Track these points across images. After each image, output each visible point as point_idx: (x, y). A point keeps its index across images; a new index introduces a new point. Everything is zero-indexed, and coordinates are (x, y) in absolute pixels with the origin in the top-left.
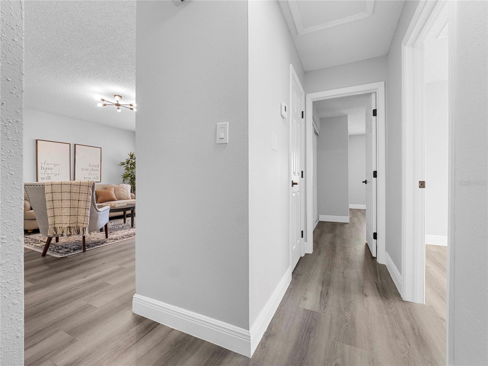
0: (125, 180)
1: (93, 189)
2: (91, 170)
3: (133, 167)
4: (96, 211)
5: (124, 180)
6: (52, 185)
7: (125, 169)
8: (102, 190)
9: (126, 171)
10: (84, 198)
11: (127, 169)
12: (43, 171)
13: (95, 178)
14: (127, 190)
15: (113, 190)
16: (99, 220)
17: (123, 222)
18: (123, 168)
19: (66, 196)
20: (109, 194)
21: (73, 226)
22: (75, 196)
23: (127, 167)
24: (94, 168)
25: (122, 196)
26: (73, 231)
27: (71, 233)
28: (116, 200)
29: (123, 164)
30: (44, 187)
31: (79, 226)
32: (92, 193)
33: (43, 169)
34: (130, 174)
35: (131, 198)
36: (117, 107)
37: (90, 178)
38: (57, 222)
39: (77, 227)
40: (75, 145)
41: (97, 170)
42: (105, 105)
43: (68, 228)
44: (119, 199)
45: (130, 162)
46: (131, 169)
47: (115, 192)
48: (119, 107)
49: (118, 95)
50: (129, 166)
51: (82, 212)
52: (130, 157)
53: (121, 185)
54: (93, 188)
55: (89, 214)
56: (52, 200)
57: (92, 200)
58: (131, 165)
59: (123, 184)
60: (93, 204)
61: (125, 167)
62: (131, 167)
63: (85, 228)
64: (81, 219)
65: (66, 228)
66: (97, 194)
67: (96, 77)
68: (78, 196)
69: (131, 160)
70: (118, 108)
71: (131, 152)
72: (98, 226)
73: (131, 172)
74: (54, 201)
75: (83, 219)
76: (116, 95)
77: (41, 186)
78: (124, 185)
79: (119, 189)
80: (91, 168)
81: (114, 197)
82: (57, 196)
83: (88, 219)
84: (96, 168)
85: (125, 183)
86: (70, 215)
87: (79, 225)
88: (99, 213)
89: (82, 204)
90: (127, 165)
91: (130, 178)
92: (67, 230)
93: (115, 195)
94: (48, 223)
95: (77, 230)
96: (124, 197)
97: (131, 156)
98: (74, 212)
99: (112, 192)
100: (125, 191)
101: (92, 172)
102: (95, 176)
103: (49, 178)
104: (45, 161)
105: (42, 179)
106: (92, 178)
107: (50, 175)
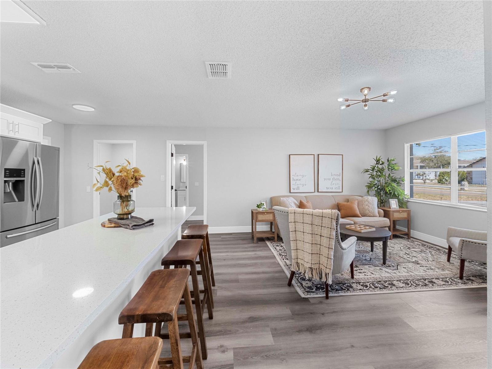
0: (370, 191)
1: (337, 222)
3: (380, 174)
4: (341, 249)
5: (368, 191)
6: (295, 213)
7: (370, 177)
8: (344, 203)
9: (371, 179)
10: (327, 233)
11: (372, 177)
12: (294, 182)
13: (337, 188)
14: (373, 205)
15: (357, 204)
16: (344, 260)
17: (370, 249)
18: (367, 175)
19: (308, 229)
20: (351, 208)
21: (315, 268)
22: (317, 230)
23: (372, 175)
24: (336, 177)
25: (367, 211)
26: (315, 274)
27: (313, 276)
28: (360, 216)
29: (367, 171)
30: (288, 214)
31: (322, 269)
32: (336, 227)
33: (294, 180)
34: (376, 183)
35: (378, 216)
36: (364, 103)
37: (332, 188)
38: (300, 257)
39: (319, 269)
40: (318, 155)
41: (338, 179)
42: (348, 106)
43: (310, 269)
44: (364, 215)
45: (376, 168)
46: (377, 178)
47: (358, 206)
48: (366, 103)
49: (366, 88)
50: (375, 173)
51: (324, 251)
52: (376, 163)
53: (365, 197)
54: (337, 220)
55: (333, 255)
56: (295, 231)
57: (336, 235)
58: (377, 172)
59: (367, 196)
60: (337, 240)
61: (370, 174)
62: (376, 174)
63: (328, 274)
64: (323, 260)
65: (308, 268)
66: (339, 207)
67: (339, 72)
68: (320, 230)
69: (377, 165)
70: (365, 105)
71: (377, 156)
72: (343, 267)
73: (377, 181)
74: (297, 232)
75: (326, 262)
76: (363, 89)
77: (286, 213)
78: (370, 198)
79: (363, 202)
80: (333, 177)
81: (358, 213)
82: (300, 227)
83: (331, 262)
84: (338, 177)
85: (369, 195)
86: (312, 254)
87: (321, 266)
88: (344, 251)
89: (325, 241)
90: (372, 172)
91: (376, 189)
92: (309, 271)
93: (358, 210)
94: (291, 256)
95: (319, 273)
96: (369, 213)
97: (377, 161)
98: (316, 249)
99: (356, 206)
100: (370, 206)
101: (334, 182)
102: (337, 186)
103: (298, 188)
104: (296, 173)
105: (294, 189)
106: (334, 188)
107: (299, 186)
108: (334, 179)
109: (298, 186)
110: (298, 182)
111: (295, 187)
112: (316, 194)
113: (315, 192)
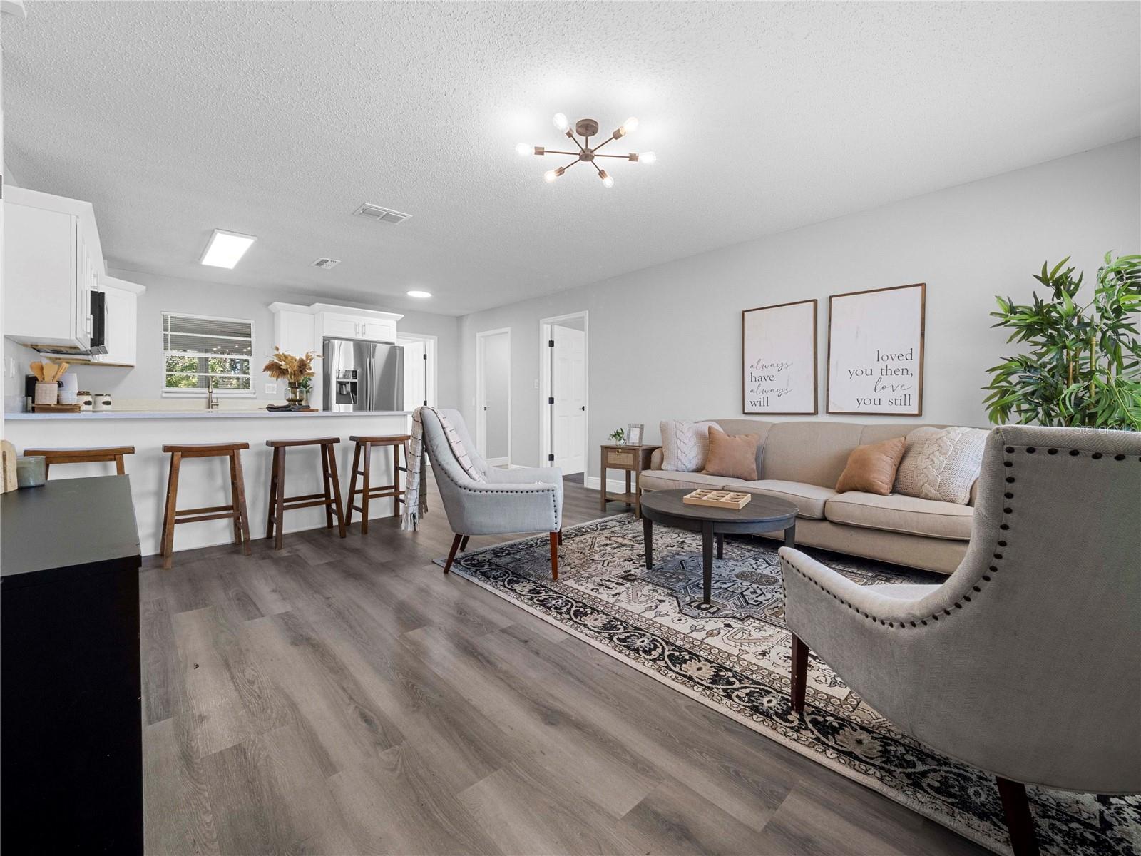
2: (884, 372)
12: (754, 385)
13: (898, 402)
14: (953, 457)
24: (894, 365)
25: (923, 479)
33: (753, 379)
37: (877, 402)
40: (831, 298)
41: (905, 371)
80: (882, 364)
84: (904, 364)
100: (940, 459)
101: (887, 380)
102: (899, 394)
103: (766, 401)
104: (760, 360)
105: (753, 404)
106: (885, 402)
107: (769, 395)
108: (886, 371)
109: (765, 395)
110: (766, 385)
111: (756, 398)
112: (822, 418)
113: (816, 413)
